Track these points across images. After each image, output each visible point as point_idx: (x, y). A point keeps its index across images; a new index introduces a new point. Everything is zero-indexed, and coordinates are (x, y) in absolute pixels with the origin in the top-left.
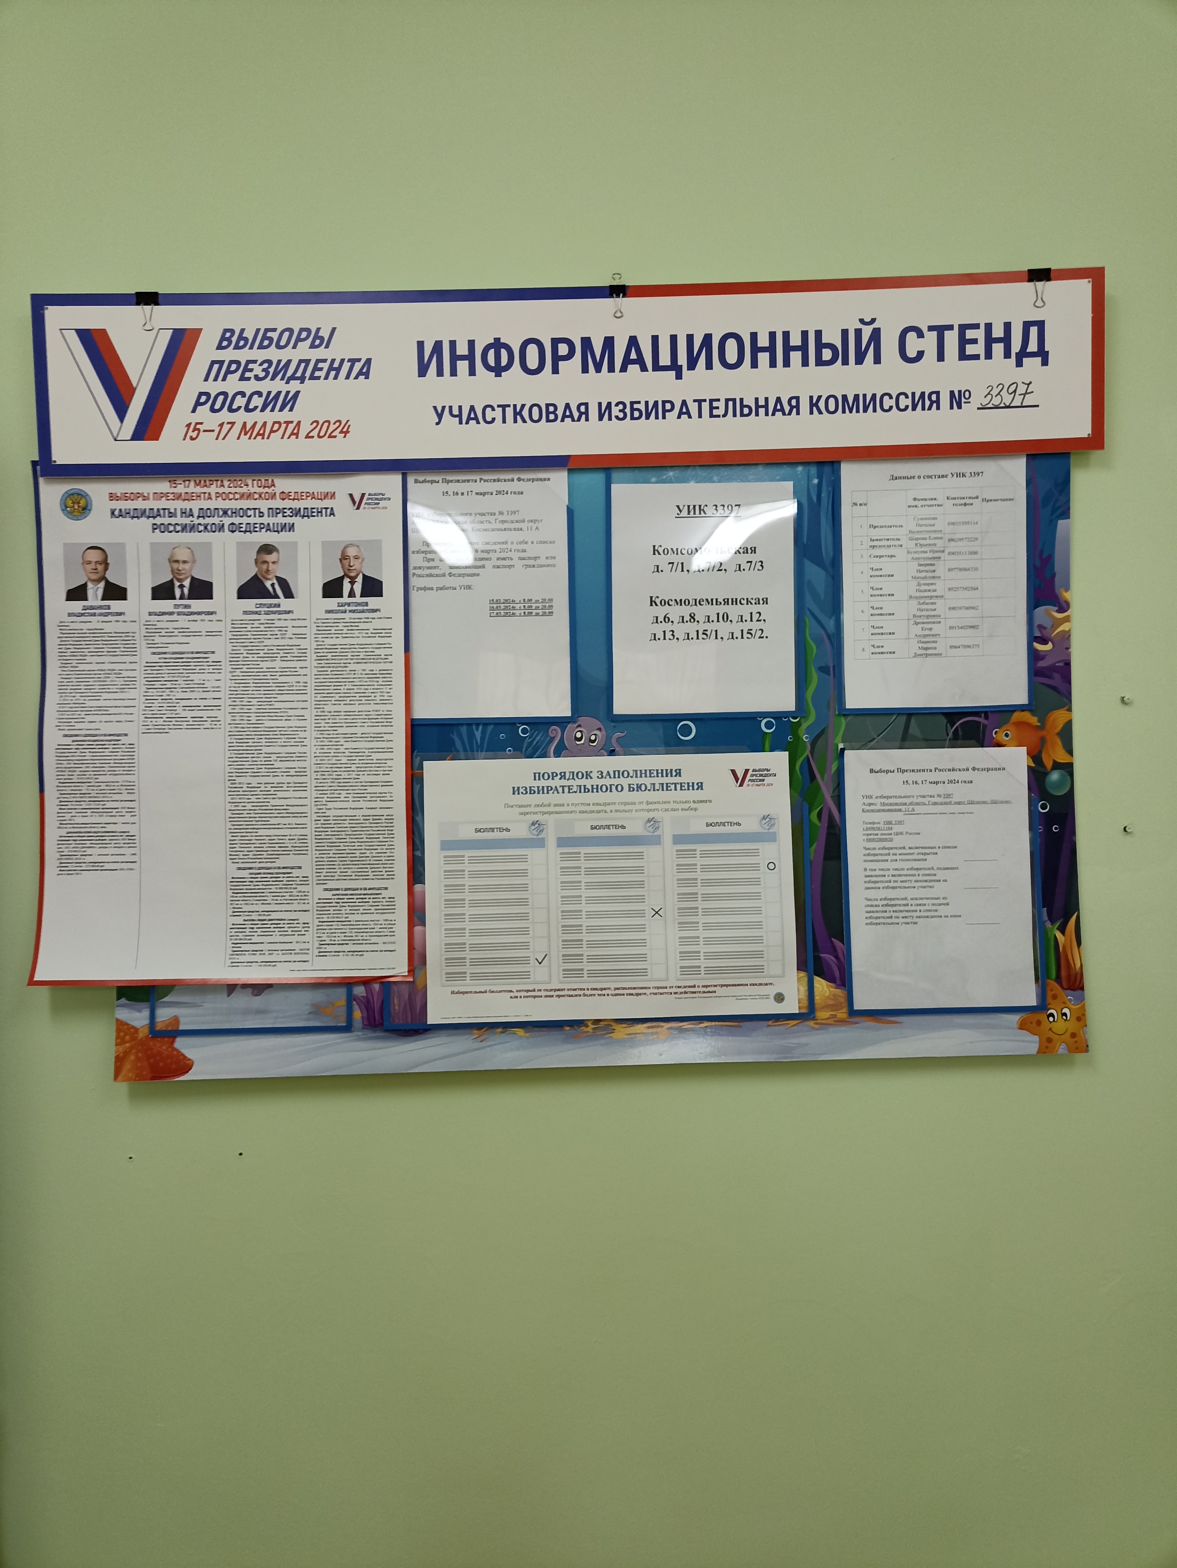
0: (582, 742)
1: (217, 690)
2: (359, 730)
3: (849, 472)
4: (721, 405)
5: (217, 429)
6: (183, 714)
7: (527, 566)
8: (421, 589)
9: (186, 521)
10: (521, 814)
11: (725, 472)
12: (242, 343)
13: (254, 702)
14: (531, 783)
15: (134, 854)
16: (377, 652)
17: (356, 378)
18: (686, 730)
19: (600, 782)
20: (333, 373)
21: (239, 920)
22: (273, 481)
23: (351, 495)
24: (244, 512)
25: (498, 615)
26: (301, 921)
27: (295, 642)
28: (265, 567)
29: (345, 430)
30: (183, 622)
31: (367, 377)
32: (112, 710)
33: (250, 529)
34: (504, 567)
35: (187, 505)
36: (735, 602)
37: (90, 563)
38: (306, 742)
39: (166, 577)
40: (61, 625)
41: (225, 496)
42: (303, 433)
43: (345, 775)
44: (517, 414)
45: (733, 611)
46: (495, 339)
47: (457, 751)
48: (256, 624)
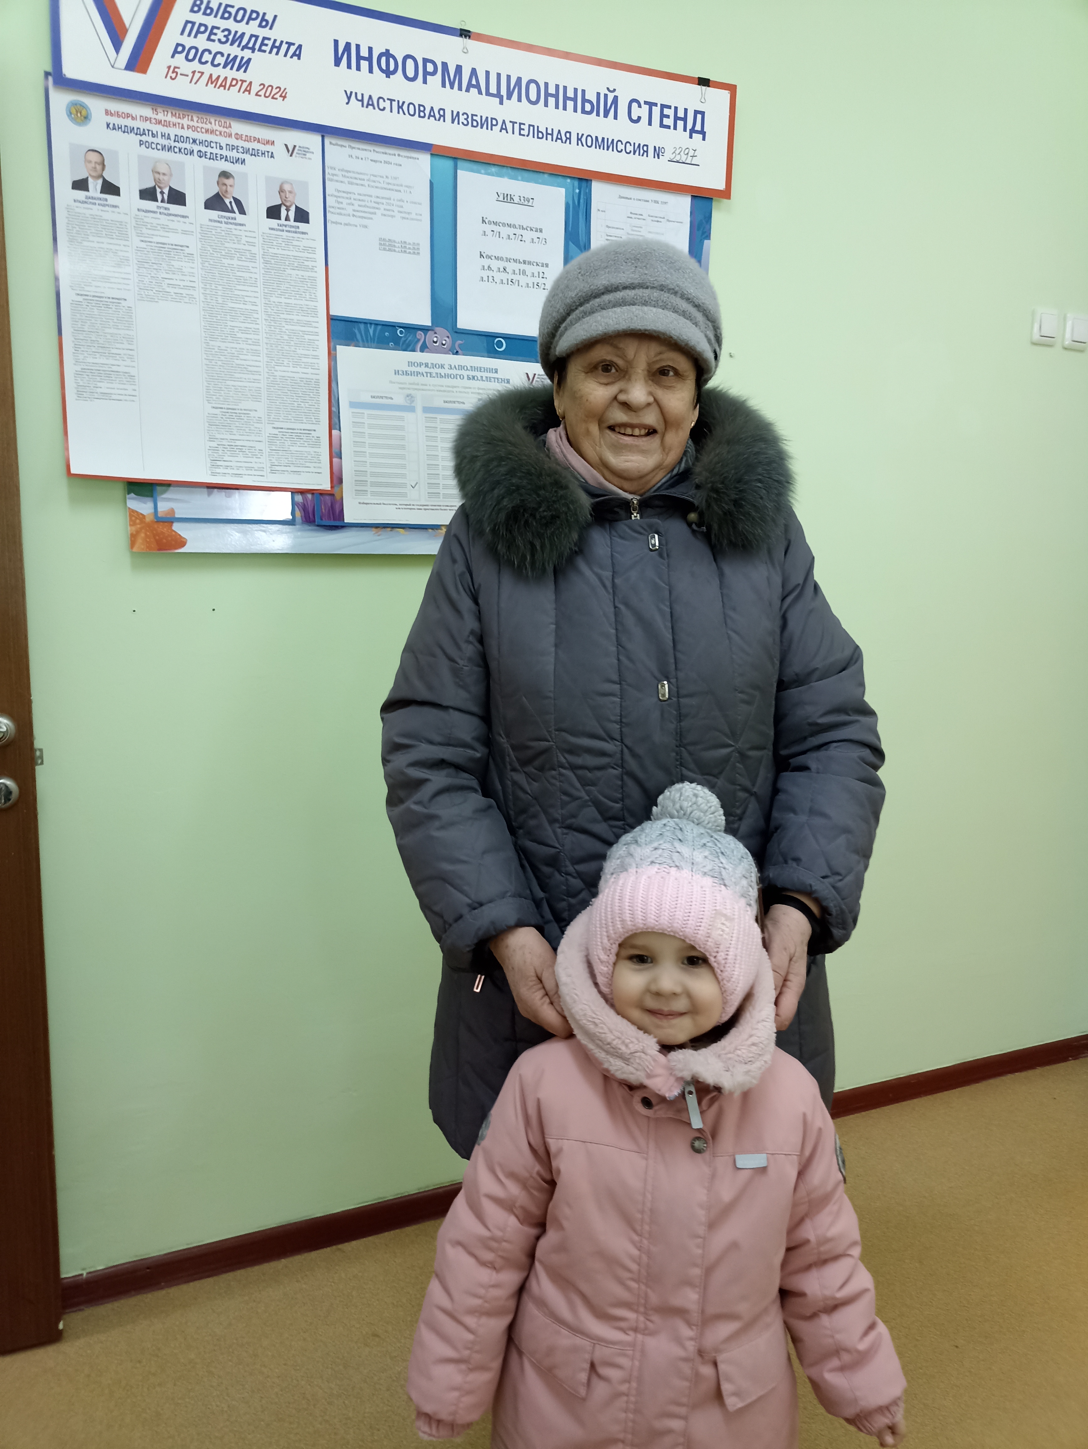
0: (437, 344)
1: (192, 274)
2: (295, 318)
3: (597, 187)
4: (526, 127)
5: (191, 75)
6: (168, 290)
7: (404, 218)
8: (334, 223)
9: (166, 142)
10: (400, 388)
11: (526, 174)
12: (208, 11)
13: (220, 288)
14: (406, 368)
15: (135, 390)
16: (306, 263)
17: (291, 57)
18: (500, 345)
19: (450, 372)
20: (275, 50)
21: (214, 444)
22: (230, 123)
23: (286, 145)
24: (209, 144)
25: (384, 249)
26: (257, 448)
27: (247, 247)
28: (224, 188)
29: (283, 95)
30: (164, 220)
31: (299, 58)
32: (113, 280)
33: (213, 157)
34: (389, 216)
35: (166, 130)
36: (530, 263)
37: (90, 162)
38: (259, 321)
39: (150, 184)
40: (68, 208)
41: (195, 129)
42: (254, 91)
43: (287, 348)
44: (400, 107)
45: (529, 269)
46: (386, 50)
47: (357, 340)
48: (219, 230)
